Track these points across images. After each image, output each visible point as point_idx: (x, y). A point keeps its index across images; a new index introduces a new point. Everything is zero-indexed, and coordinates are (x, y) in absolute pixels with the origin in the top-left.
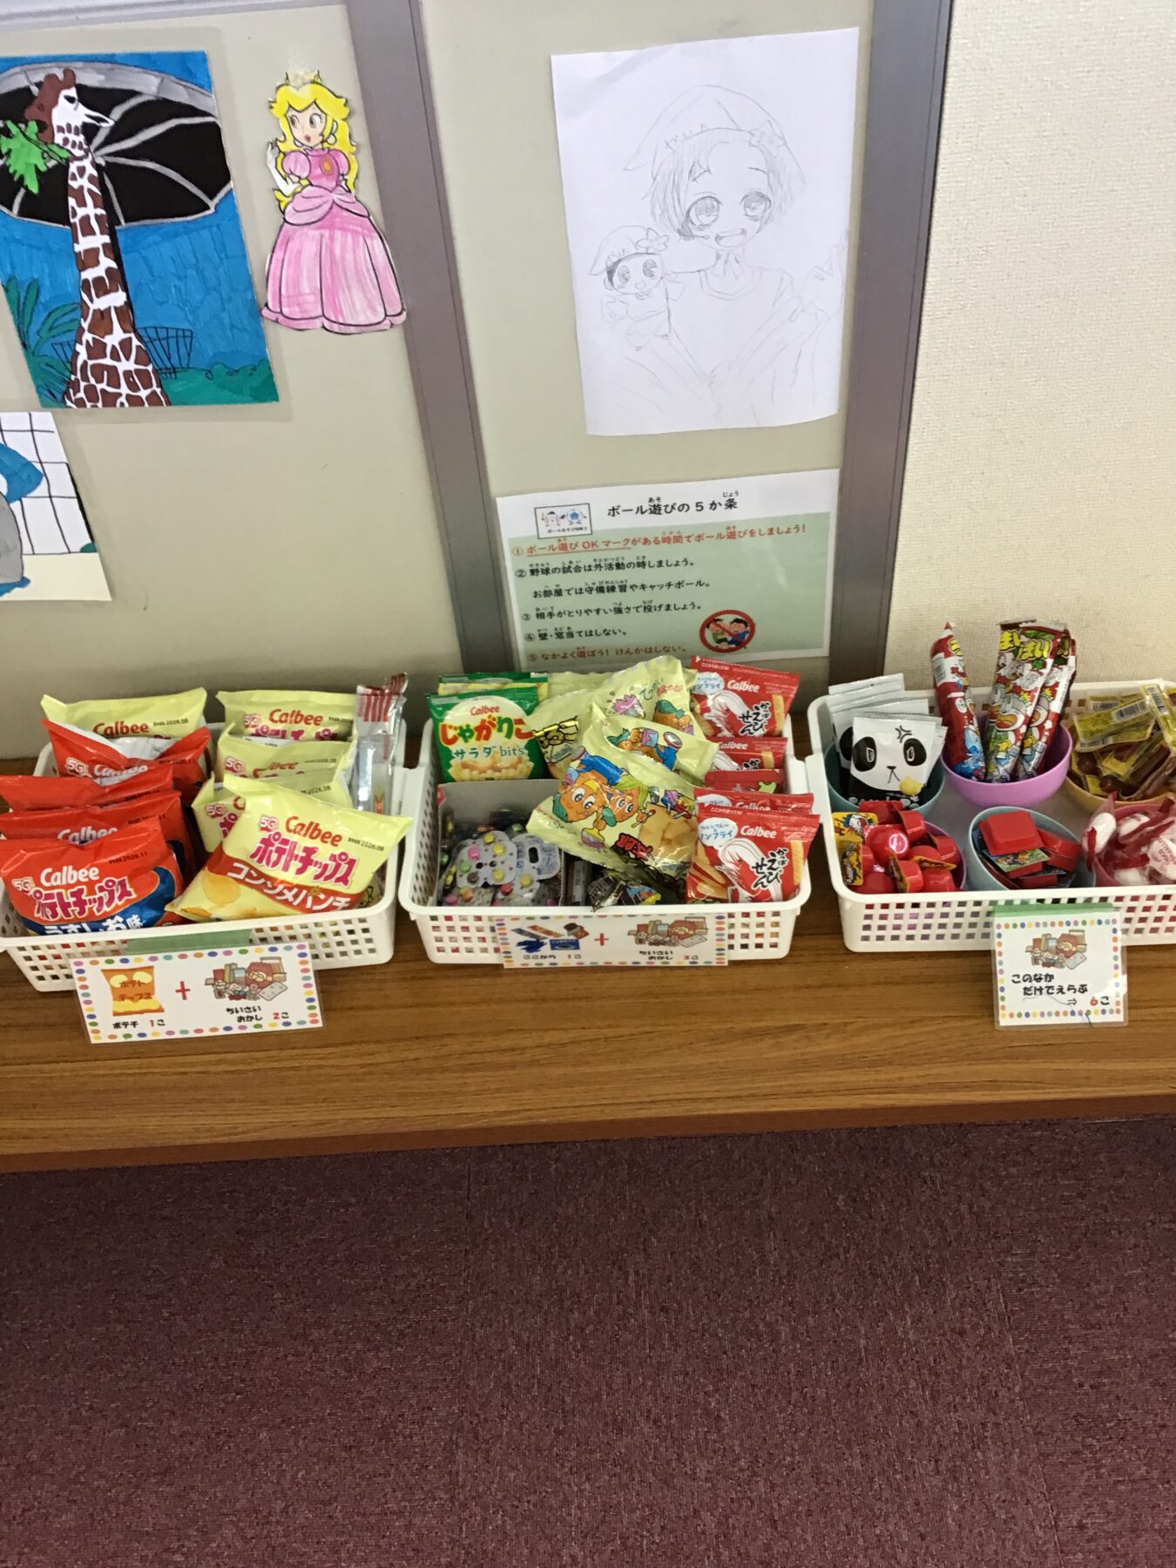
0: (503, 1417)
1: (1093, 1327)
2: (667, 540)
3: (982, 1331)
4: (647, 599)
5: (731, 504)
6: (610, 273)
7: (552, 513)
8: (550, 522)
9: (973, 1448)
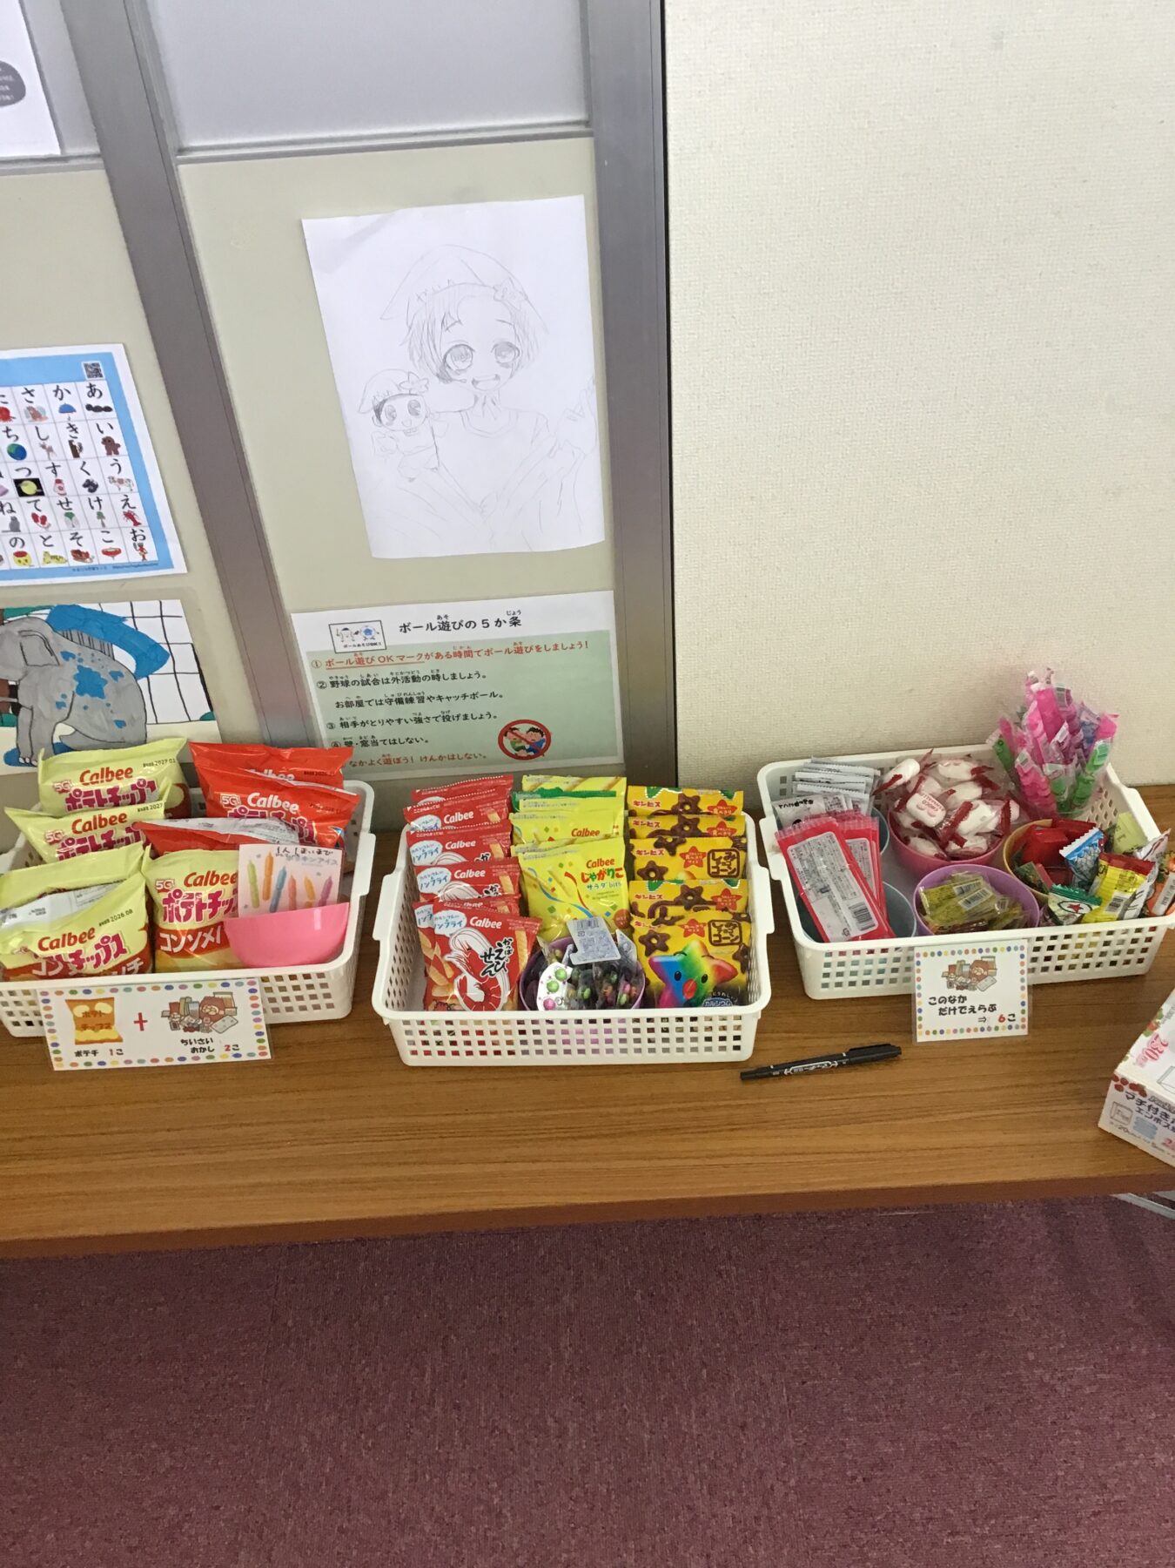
0: (287, 1516)
1: (870, 1419)
2: (458, 654)
3: (763, 1426)
4: (445, 710)
5: (515, 622)
6: (378, 411)
7: (346, 629)
8: (345, 638)
9: (745, 1542)
